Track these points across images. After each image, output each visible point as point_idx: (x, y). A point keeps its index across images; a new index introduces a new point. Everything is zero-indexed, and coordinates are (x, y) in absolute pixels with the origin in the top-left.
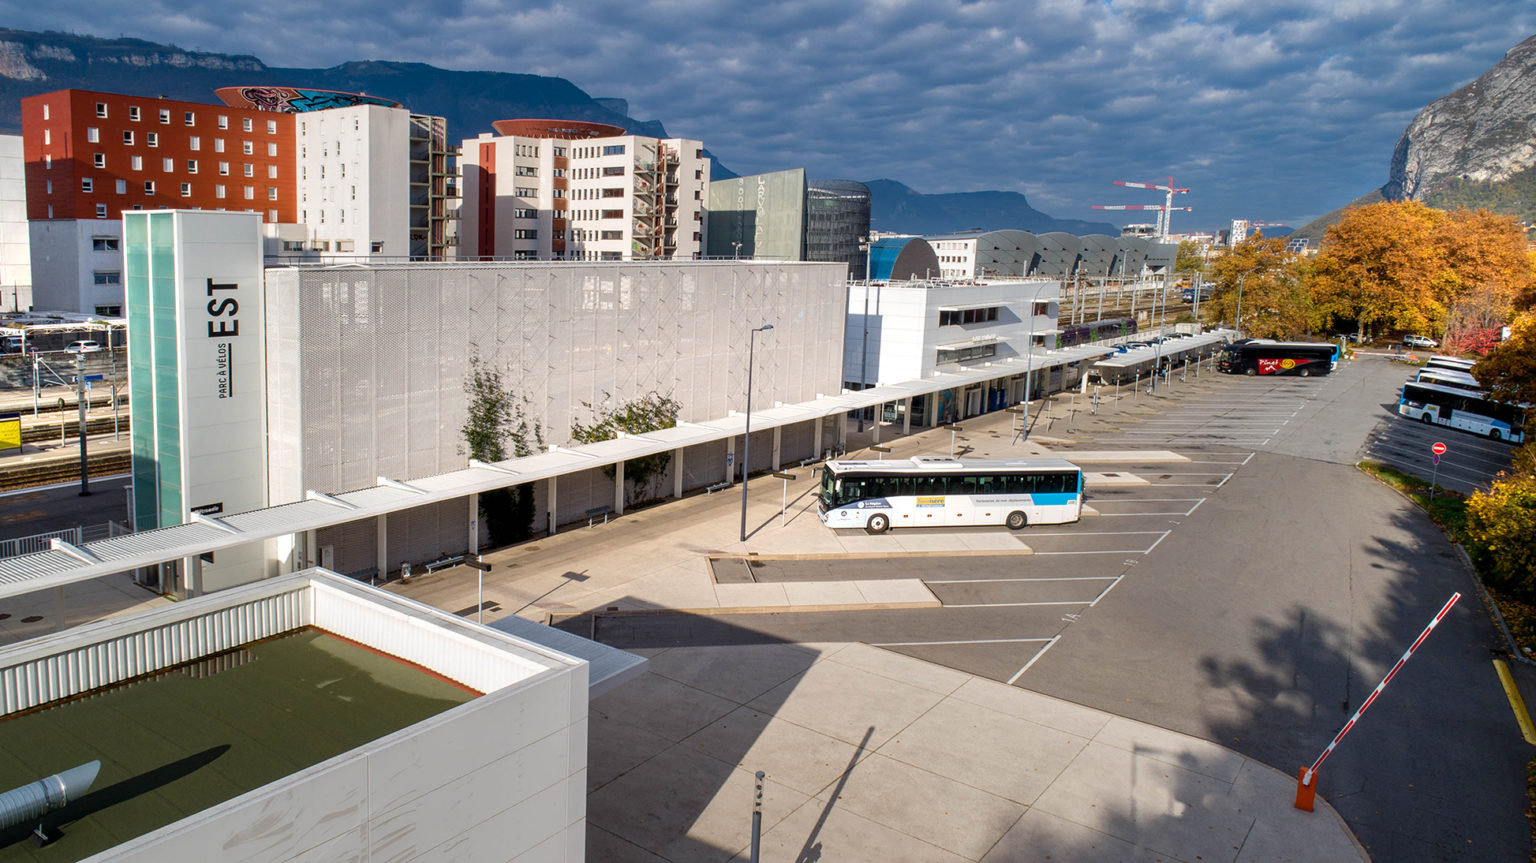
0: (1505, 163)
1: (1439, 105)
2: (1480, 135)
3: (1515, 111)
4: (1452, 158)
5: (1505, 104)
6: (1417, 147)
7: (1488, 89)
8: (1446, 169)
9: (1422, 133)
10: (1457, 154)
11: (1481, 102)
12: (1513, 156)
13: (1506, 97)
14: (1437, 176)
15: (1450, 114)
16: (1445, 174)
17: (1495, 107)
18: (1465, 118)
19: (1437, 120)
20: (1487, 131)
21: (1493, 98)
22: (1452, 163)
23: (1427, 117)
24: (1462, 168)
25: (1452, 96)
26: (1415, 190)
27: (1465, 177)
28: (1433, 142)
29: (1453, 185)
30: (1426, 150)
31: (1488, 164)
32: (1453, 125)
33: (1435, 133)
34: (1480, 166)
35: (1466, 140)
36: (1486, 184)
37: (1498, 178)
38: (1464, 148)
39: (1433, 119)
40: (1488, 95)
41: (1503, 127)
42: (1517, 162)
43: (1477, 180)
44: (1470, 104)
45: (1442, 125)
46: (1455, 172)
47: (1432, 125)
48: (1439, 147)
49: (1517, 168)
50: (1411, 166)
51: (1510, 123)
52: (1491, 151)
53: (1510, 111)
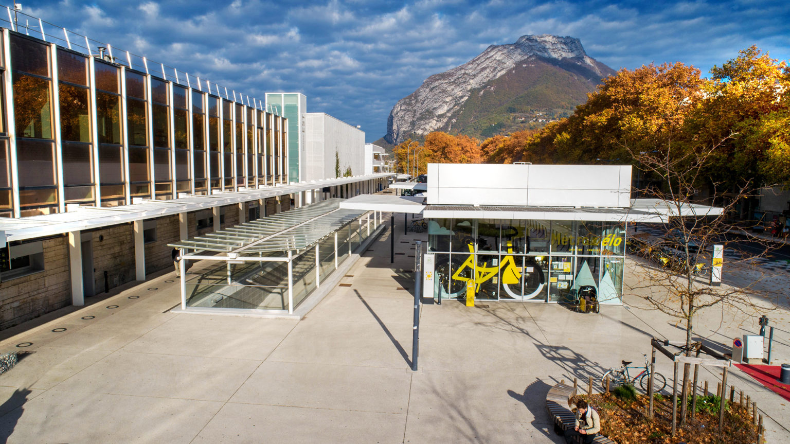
0: (427, 127)
1: (402, 102)
2: (418, 115)
3: (429, 106)
4: (409, 124)
5: (425, 103)
6: (396, 119)
7: (419, 96)
8: (407, 129)
9: (397, 113)
10: (411, 122)
11: (417, 102)
12: (430, 124)
13: (425, 100)
14: (405, 132)
15: (407, 106)
16: (407, 131)
17: (422, 104)
18: (412, 108)
20: (420, 114)
21: (421, 100)
22: (409, 127)
23: (398, 106)
24: (413, 129)
25: (406, 98)
26: (397, 137)
27: (415, 132)
28: (402, 117)
29: (411, 136)
30: (399, 120)
31: (422, 127)
32: (408, 111)
33: (402, 113)
34: (419, 128)
35: (413, 117)
36: (422, 136)
37: (426, 133)
38: (413, 120)
39: (401, 107)
40: (420, 98)
41: (425, 112)
42: (431, 127)
43: (419, 134)
44: (413, 102)
45: (404, 110)
46: (411, 130)
47: (400, 110)
48: (404, 119)
49: (432, 130)
50: (395, 127)
51: (427, 111)
52: (422, 122)
53: (427, 106)
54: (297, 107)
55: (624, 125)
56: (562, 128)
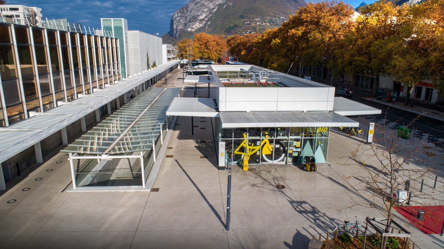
0: (194, 27)
1: (179, 11)
2: (188, 19)
3: (194, 14)
4: (183, 25)
5: (192, 12)
6: (175, 22)
7: (188, 8)
8: (182, 28)
9: (176, 18)
10: (184, 24)
11: (187, 11)
12: (195, 25)
13: (192, 10)
14: (181, 29)
15: (181, 13)
16: (182, 29)
17: (190, 13)
18: (185, 15)
19: (179, 15)
20: (190, 19)
21: (189, 10)
22: (183, 26)
23: (176, 14)
24: (185, 28)
25: (181, 9)
26: (176, 33)
27: (186, 30)
28: (179, 21)
29: (184, 32)
30: (177, 22)
31: (191, 27)
32: (182, 17)
33: (179, 18)
34: (189, 27)
35: (185, 20)
36: (191, 32)
37: (193, 30)
38: (185, 23)
39: (178, 14)
40: (189, 9)
41: (192, 18)
42: (196, 27)
43: (189, 31)
44: (185, 11)
45: (180, 16)
46: (184, 29)
47: (178, 16)
49: (196, 28)
50: (175, 27)
51: (194, 17)
52: (191, 24)
53: (193, 14)
54: (122, 28)
55: (311, 37)
56: (275, 35)
